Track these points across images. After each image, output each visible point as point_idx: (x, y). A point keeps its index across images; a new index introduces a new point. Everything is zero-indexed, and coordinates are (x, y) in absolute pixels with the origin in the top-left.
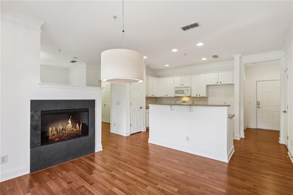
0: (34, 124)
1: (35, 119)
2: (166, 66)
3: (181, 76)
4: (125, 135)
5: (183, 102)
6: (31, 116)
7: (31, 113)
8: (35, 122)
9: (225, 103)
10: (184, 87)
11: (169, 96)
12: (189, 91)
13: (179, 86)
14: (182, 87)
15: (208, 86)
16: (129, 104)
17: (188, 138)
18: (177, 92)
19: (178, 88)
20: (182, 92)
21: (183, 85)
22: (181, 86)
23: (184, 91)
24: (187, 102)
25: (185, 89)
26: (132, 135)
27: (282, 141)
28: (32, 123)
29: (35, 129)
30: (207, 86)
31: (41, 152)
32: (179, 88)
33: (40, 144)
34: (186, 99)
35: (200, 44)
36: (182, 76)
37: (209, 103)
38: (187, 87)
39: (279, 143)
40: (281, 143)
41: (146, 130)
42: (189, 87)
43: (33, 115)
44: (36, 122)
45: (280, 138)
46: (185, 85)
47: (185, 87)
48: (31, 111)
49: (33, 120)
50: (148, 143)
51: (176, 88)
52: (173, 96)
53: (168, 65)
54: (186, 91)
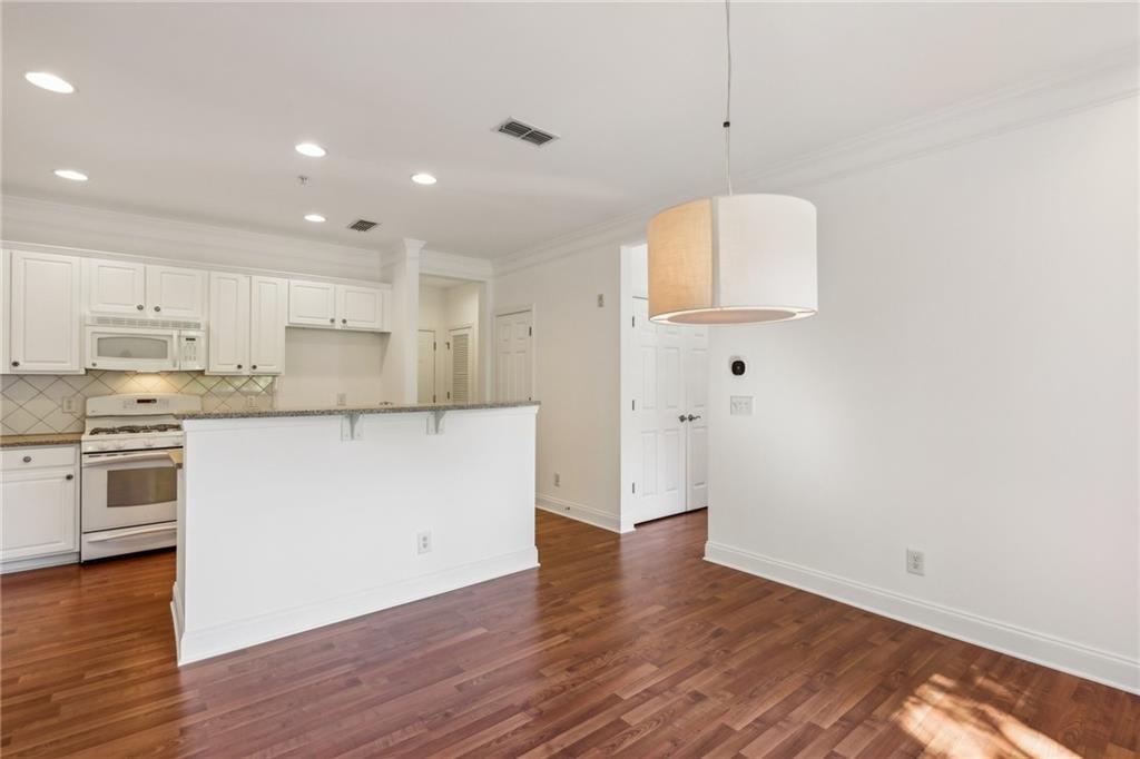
2: (61, 173)
3: (138, 260)
5: (139, 401)
10: (165, 325)
11: (27, 368)
12: (201, 342)
13: (130, 311)
14: (154, 324)
15: (292, 330)
18: (105, 346)
19: (118, 322)
20: (159, 348)
21: (157, 309)
22: (139, 315)
23: (165, 343)
24: (167, 403)
25: (175, 333)
30: (287, 328)
32: (131, 323)
35: (424, 179)
36: (144, 262)
37: (281, 405)
38: (187, 326)
42: (197, 326)
46: (166, 314)
47: (176, 325)
51: (103, 321)
52: (73, 365)
53: (81, 177)
54: (179, 345)
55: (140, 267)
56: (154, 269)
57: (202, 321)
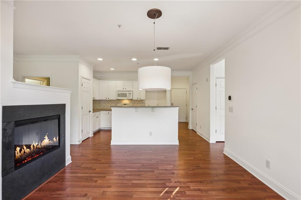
0: (7, 142)
1: (8, 133)
2: (111, 69)
3: (123, 81)
4: (78, 143)
5: (124, 104)
6: (2, 129)
7: (3, 125)
8: (7, 137)
9: (158, 105)
10: (126, 91)
11: (110, 99)
12: (131, 94)
13: (122, 89)
14: (125, 91)
16: (81, 108)
17: (151, 133)
18: (119, 95)
19: (120, 91)
20: (125, 95)
22: (123, 90)
23: (126, 94)
24: (128, 105)
25: (128, 92)
26: (84, 142)
27: (190, 127)
28: (4, 140)
29: (8, 149)
30: (145, 91)
31: (14, 180)
32: (122, 91)
33: (13, 169)
34: (126, 102)
37: (146, 105)
38: (129, 91)
39: (189, 129)
40: (190, 129)
41: (93, 135)
42: (131, 91)
43: (5, 128)
44: (9, 137)
45: (189, 126)
46: (127, 89)
47: (128, 91)
48: (3, 122)
49: (6, 135)
50: (110, 145)
51: (118, 91)
52: (115, 98)
53: (113, 69)
54: (128, 95)
55: (123, 82)
56: (125, 82)
57: (132, 90)
